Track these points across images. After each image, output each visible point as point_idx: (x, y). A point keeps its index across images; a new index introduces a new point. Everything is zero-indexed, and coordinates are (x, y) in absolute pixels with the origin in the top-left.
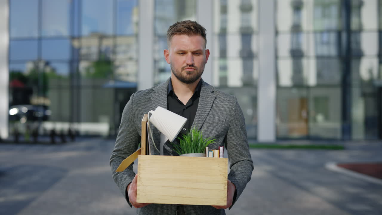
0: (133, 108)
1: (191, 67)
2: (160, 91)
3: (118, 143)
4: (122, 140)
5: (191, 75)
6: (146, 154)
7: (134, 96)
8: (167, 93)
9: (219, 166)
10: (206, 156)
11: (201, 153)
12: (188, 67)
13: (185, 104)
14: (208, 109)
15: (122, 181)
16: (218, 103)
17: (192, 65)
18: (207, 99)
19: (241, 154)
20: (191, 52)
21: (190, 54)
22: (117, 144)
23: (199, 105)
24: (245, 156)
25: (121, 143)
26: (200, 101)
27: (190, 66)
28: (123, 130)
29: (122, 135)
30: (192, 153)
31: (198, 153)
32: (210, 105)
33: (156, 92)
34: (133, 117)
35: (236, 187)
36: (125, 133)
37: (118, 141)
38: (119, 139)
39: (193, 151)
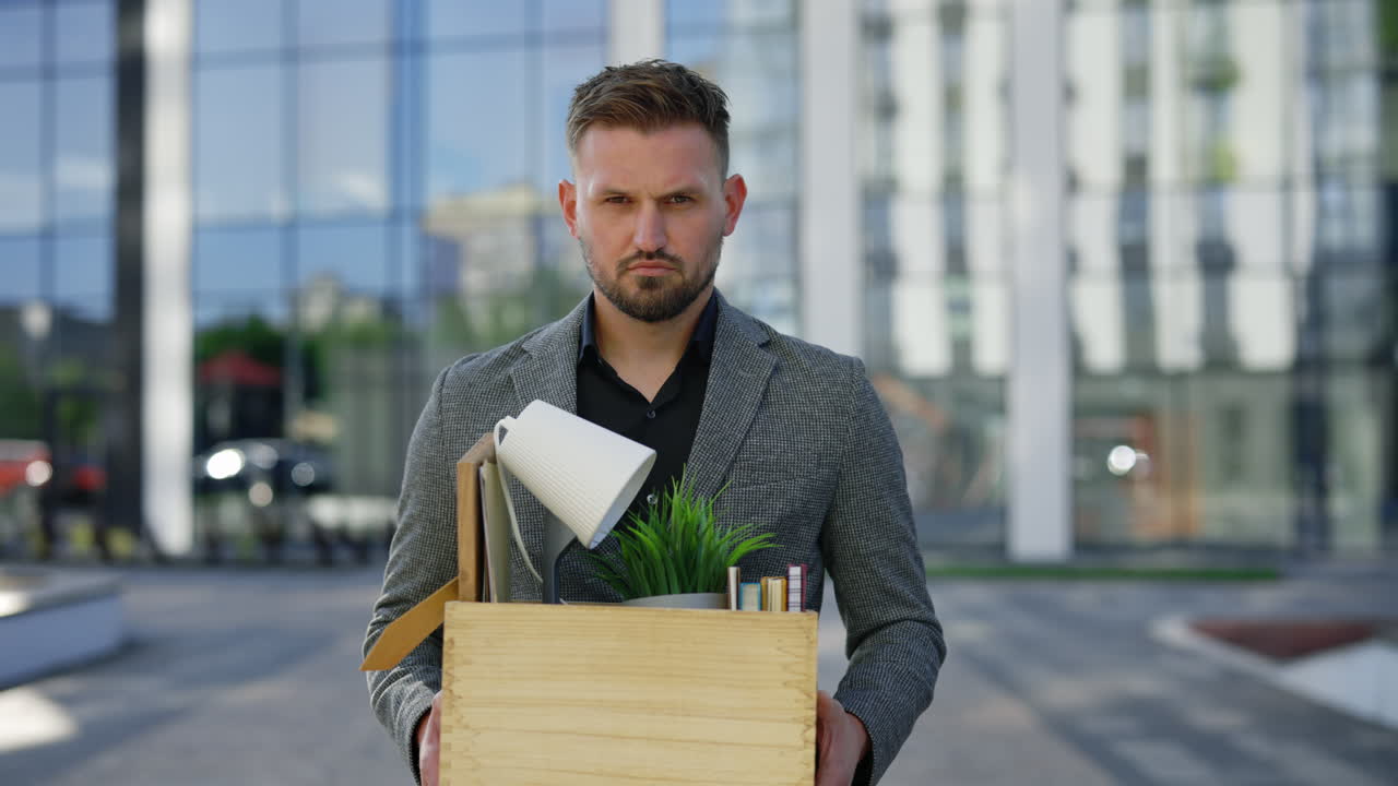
0: (441, 423)
1: (655, 261)
2: (550, 350)
3: (392, 573)
4: (407, 559)
5: (655, 293)
6: (479, 599)
7: (449, 375)
8: (575, 356)
9: (779, 649)
10: (727, 606)
11: (708, 591)
12: (644, 261)
13: (650, 401)
14: (748, 415)
15: (401, 708)
16: (786, 387)
17: (660, 253)
18: (741, 373)
19: (887, 593)
20: (652, 197)
21: (648, 208)
22: (390, 576)
23: (708, 396)
24: (905, 603)
25: (403, 572)
26: (710, 381)
27: (650, 256)
28: (411, 516)
29: (407, 539)
30: (670, 593)
31: (695, 591)
32: (753, 396)
33: (534, 354)
34: (446, 460)
35: (867, 731)
36: (418, 530)
37: (394, 563)
38: (398, 556)
39: (675, 584)
